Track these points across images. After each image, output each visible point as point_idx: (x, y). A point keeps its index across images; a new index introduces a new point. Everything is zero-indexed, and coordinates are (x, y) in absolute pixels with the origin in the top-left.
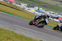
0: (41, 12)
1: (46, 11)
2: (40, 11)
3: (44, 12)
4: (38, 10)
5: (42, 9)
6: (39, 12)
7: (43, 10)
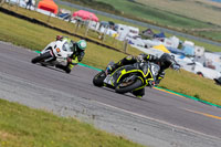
0: (188, 56)
1: (206, 51)
2: (185, 51)
3: (200, 54)
4: (180, 46)
5: (192, 44)
6: (184, 55)
7: (197, 48)
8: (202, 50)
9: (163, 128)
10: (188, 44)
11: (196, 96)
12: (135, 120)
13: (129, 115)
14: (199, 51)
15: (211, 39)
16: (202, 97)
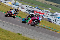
0: (17, 6)
1: (22, 4)
2: (17, 4)
3: (20, 5)
4: (15, 3)
6: (16, 5)
7: (20, 3)
8: (21, 4)
9: (11, 25)
10: (17, 2)
11: (20, 17)
12: (4, 23)
13: (2, 22)
14: (20, 4)
15: (23, 1)
16: (21, 17)
